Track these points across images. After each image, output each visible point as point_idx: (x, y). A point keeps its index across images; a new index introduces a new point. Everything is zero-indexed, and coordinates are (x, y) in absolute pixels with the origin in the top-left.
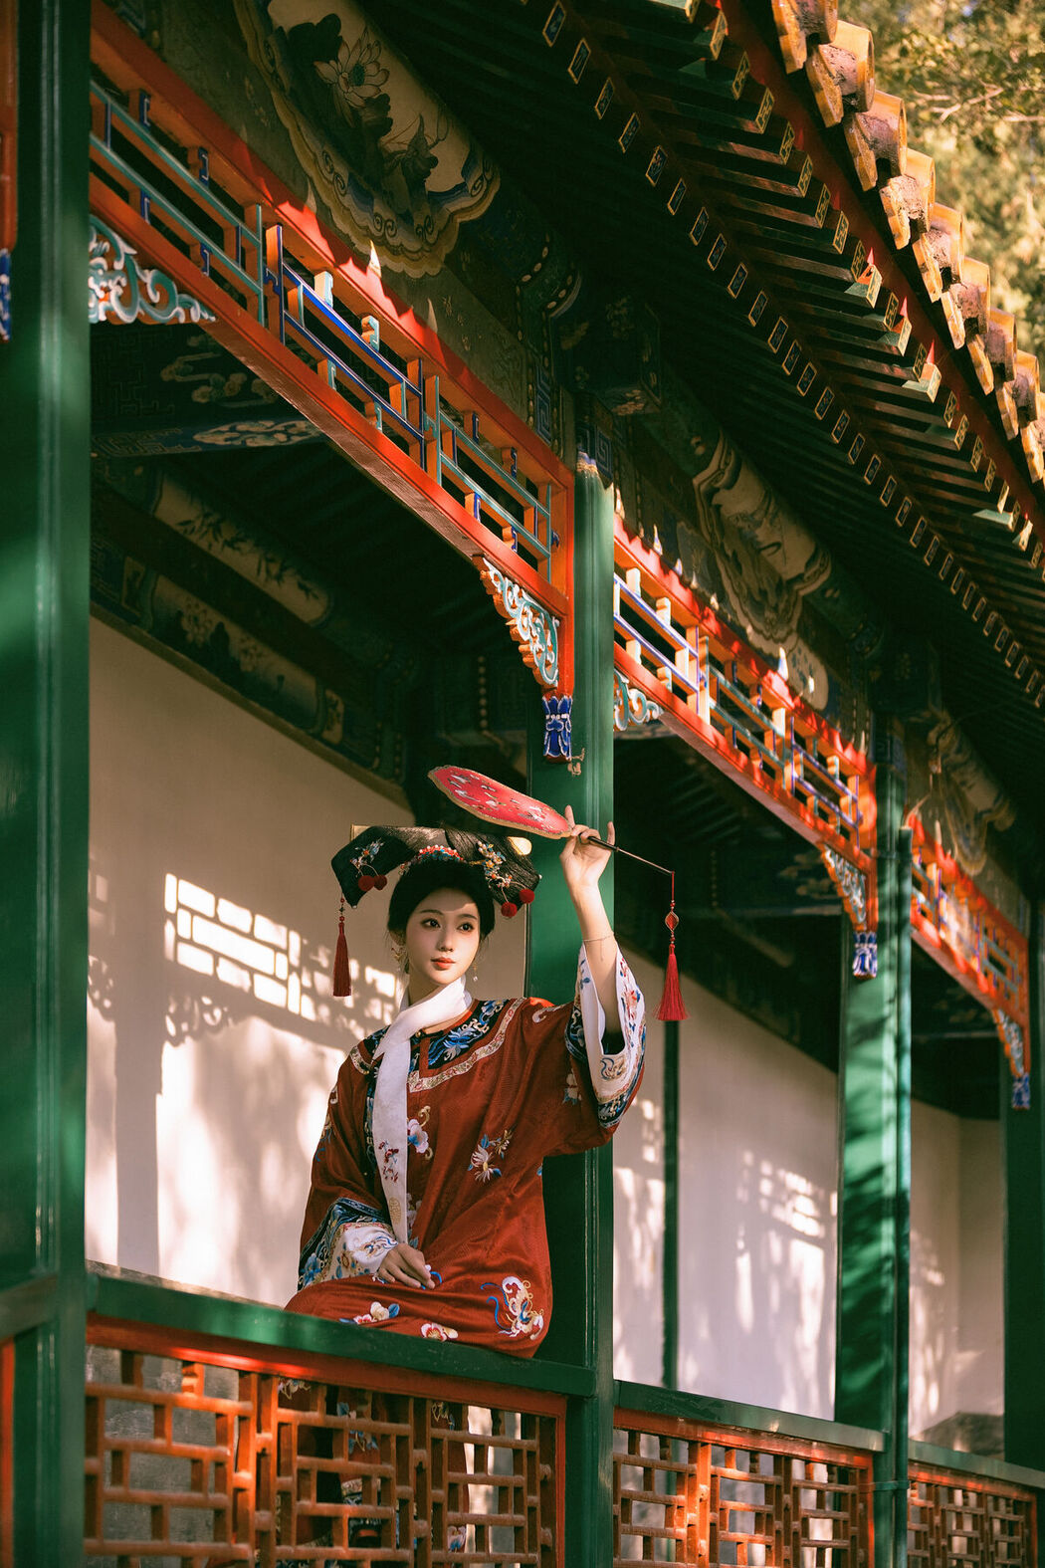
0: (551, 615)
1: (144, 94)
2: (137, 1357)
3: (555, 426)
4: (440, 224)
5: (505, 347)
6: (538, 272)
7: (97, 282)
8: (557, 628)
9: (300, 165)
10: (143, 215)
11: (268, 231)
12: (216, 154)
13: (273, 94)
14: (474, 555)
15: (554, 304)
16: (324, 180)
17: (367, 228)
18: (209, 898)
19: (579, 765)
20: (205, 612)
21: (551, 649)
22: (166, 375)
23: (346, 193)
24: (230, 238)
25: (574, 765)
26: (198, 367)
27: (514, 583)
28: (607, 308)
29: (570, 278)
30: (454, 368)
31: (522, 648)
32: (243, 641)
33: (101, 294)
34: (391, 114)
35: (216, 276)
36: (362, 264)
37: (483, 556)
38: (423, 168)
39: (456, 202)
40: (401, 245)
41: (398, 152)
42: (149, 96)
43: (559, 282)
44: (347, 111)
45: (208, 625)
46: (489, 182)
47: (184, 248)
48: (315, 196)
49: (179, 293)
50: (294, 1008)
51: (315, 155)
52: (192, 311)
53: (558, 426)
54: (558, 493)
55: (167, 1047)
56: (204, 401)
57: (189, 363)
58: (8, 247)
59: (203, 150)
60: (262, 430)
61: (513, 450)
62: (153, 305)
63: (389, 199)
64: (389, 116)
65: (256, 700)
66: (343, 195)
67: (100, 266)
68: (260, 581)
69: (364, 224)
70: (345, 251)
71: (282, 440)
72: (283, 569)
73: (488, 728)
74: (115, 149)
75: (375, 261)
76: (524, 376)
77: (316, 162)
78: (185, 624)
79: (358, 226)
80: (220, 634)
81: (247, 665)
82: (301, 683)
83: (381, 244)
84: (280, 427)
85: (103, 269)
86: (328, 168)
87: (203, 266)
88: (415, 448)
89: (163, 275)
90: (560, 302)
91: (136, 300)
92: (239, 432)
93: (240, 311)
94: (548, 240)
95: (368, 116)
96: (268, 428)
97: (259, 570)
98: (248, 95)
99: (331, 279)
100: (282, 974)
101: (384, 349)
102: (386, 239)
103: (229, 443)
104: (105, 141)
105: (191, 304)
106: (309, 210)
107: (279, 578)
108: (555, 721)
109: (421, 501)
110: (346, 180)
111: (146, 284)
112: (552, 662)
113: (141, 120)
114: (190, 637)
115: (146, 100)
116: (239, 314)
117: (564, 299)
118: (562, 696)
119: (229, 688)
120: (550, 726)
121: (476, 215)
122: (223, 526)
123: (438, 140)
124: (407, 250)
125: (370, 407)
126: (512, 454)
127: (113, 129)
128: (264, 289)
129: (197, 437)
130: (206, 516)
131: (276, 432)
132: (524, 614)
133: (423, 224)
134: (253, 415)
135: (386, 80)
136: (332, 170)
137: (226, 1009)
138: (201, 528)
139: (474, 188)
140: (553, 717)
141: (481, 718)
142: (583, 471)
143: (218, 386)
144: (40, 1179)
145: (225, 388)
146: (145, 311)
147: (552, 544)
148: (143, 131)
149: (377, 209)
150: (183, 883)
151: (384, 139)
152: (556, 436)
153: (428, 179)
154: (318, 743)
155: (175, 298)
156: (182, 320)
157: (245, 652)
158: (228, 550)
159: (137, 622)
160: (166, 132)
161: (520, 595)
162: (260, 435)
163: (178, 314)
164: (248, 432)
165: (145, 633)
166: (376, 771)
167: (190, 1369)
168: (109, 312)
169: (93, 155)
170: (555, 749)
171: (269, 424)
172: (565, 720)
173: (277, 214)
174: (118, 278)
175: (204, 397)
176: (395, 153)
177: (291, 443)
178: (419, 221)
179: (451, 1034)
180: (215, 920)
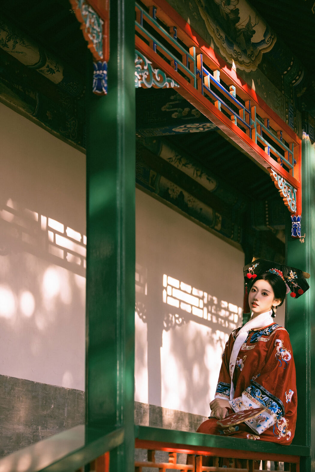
0: (294, 188)
1: (154, 7)
2: (153, 452)
3: (295, 123)
4: (256, 54)
5: (278, 96)
6: (289, 70)
7: (138, 73)
8: (296, 192)
9: (208, 33)
10: (154, 50)
11: (197, 56)
12: (179, 29)
13: (199, 8)
14: (268, 168)
15: (294, 81)
16: (217, 38)
17: (231, 55)
18: (178, 281)
19: (303, 239)
20: (176, 188)
21: (294, 199)
22: (163, 109)
23: (224, 43)
24: (184, 58)
25: (302, 239)
26: (174, 106)
27: (281, 177)
28: (313, 82)
29: (300, 72)
30: (261, 103)
31: (284, 199)
32: (189, 197)
33: (139, 78)
34: (239, 15)
35: (179, 71)
36: (230, 68)
37: (271, 168)
38: (250, 34)
39: (261, 46)
40: (243, 61)
41: (242, 29)
42: (156, 8)
43: (296, 74)
44: (225, 14)
45: (177, 192)
46: (273, 39)
47: (169, 62)
48: (213, 44)
49: (167, 77)
50: (205, 318)
51: (213, 29)
52: (171, 84)
53: (296, 123)
54: (296, 146)
55: (164, 332)
56: (176, 117)
57: (171, 105)
58: (106, 61)
59: (175, 27)
60: (195, 127)
61: (281, 131)
62: (158, 81)
63: (239, 45)
64: (239, 16)
65: (193, 216)
66: (223, 44)
67: (139, 68)
68: (194, 177)
69: (230, 53)
70: (224, 63)
71: (202, 130)
72: (202, 173)
73: (269, 225)
74: (144, 26)
75: (234, 67)
76: (285, 106)
77: (214, 32)
78: (170, 192)
79: (229, 54)
80: (181, 195)
81: (190, 205)
82: (208, 210)
83: (236, 60)
84: (201, 126)
85: (140, 69)
86: (218, 34)
87: (175, 68)
88: (248, 131)
89: (161, 71)
90: (296, 80)
91: (152, 80)
92: (187, 127)
93: (188, 83)
94: (293, 59)
95: (232, 16)
96: (197, 126)
97: (194, 174)
98: (191, 8)
99: (219, 73)
100: (201, 306)
101: (237, 97)
102: (238, 59)
103: (184, 131)
104: (141, 24)
105: (171, 81)
106: (212, 48)
107: (200, 176)
108: (295, 224)
109: (250, 149)
110: (224, 38)
111: (155, 74)
112: (294, 204)
113: (153, 17)
114: (171, 196)
115: (155, 10)
116: (188, 85)
117: (298, 79)
118: (297, 216)
119: (184, 213)
120: (293, 226)
121: (268, 50)
122: (182, 159)
123: (255, 24)
124: (245, 63)
125: (232, 117)
126: (281, 133)
127: (143, 19)
128: (196, 75)
129: (173, 130)
130: (177, 156)
131: (200, 127)
132: (285, 188)
133: (250, 54)
134: (192, 122)
135: (238, 4)
136: (219, 35)
137: (183, 318)
138: (175, 160)
139: (268, 41)
140: (294, 223)
141: (266, 221)
142: (304, 138)
143: (180, 112)
144: (118, 392)
145: (183, 113)
146: (155, 84)
147: (294, 164)
148: (154, 20)
149: (235, 48)
150: (169, 277)
151: (237, 24)
152: (295, 127)
153: (252, 38)
154: (213, 230)
155: (165, 79)
156: (168, 87)
157: (189, 201)
158: (184, 167)
159: (154, 191)
160: (162, 21)
161: (283, 181)
162: (194, 128)
163: (166, 85)
164: (190, 128)
165: (157, 195)
166: (232, 239)
167: (172, 455)
168: (142, 84)
169: (136, 29)
170: (295, 234)
171: (197, 125)
172: (299, 224)
173: (200, 50)
174: (145, 72)
175: (175, 116)
176: (241, 29)
177: (205, 131)
178: (249, 53)
179: (260, 332)
180: (180, 289)
